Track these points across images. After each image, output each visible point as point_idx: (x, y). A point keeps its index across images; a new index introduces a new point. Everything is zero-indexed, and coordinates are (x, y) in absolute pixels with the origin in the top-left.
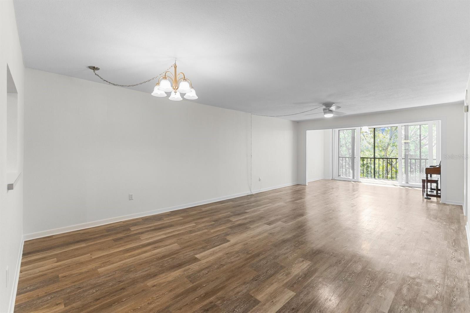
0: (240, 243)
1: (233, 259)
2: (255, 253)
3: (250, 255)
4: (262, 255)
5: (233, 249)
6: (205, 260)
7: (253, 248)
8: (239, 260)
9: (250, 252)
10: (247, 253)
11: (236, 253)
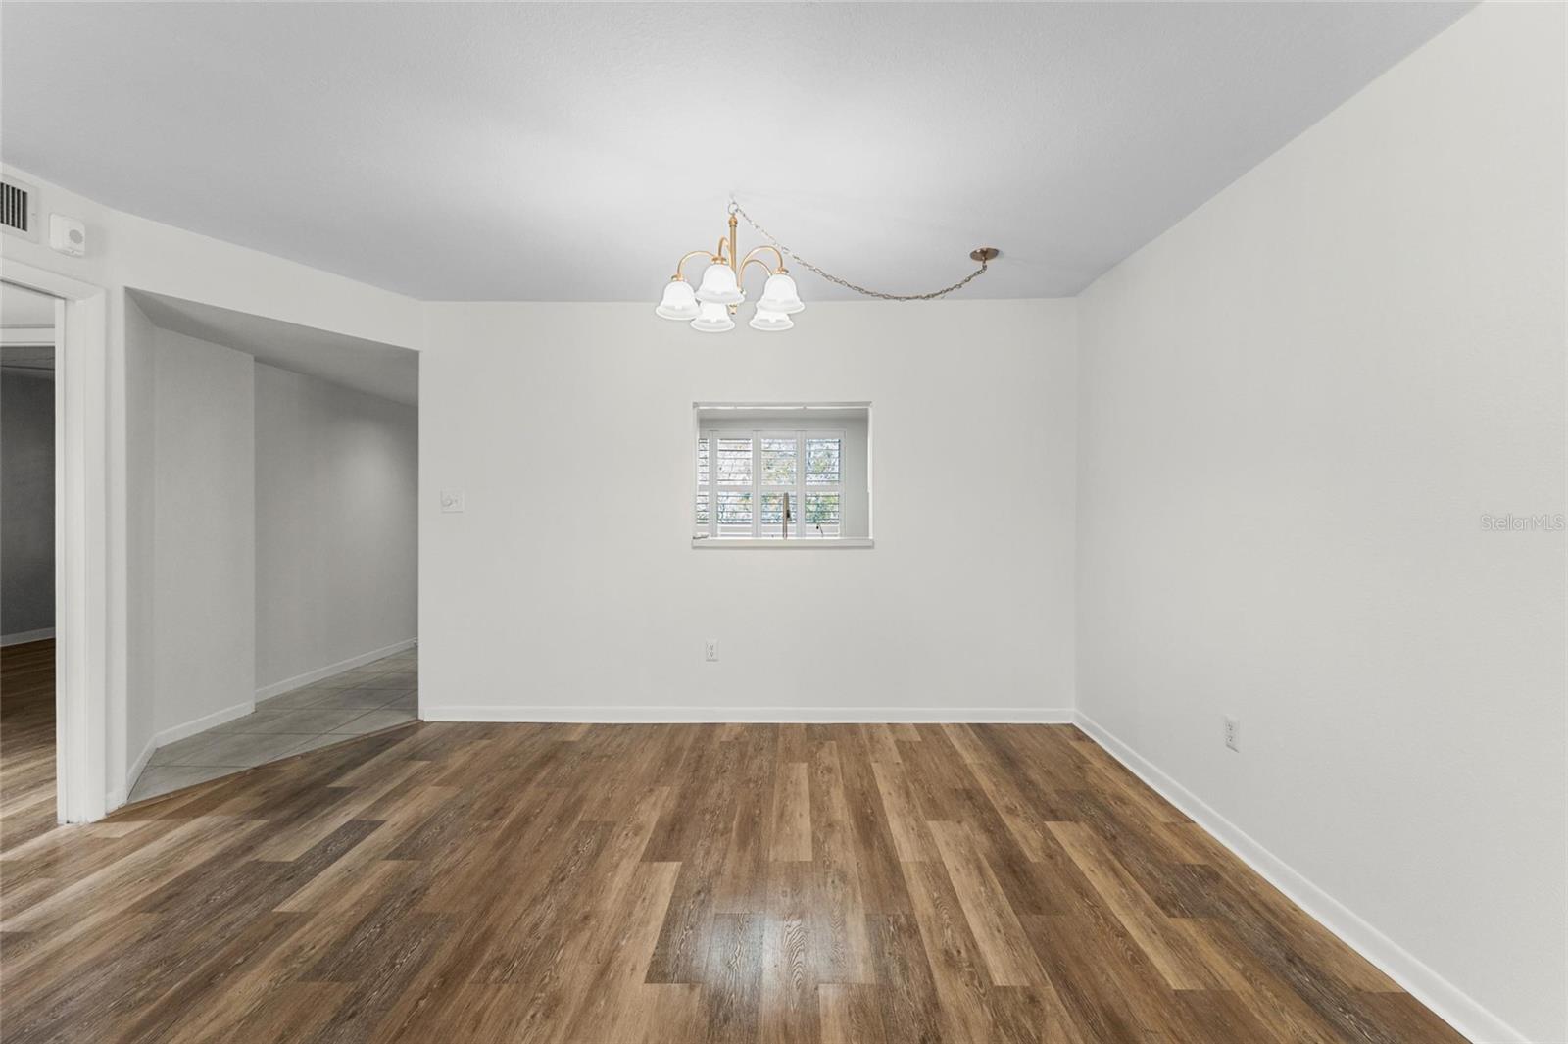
1: (547, 912)
2: (469, 981)
3: (487, 957)
4: (429, 988)
5: (586, 948)
6: (632, 868)
7: (495, 1002)
8: (517, 921)
9: (496, 973)
10: (510, 963)
11: (556, 940)
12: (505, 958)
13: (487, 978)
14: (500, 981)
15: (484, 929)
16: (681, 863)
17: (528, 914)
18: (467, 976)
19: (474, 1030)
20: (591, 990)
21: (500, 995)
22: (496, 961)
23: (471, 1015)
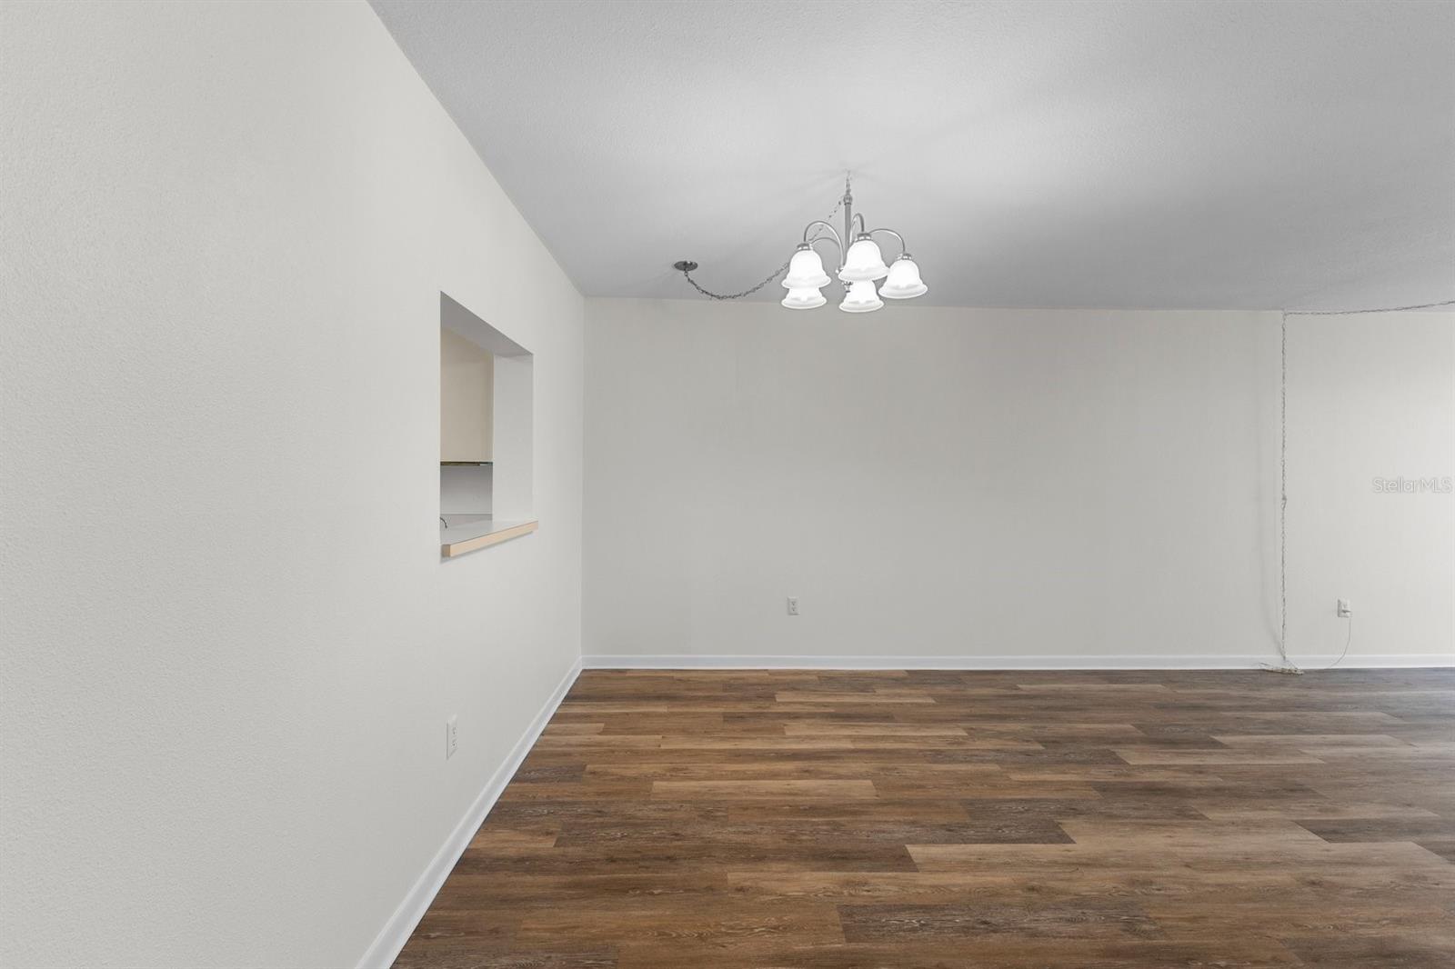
0: (1117, 865)
1: (1046, 921)
3: (1136, 941)
5: (1069, 880)
6: (933, 876)
7: (1170, 916)
8: (1073, 938)
9: (1146, 927)
10: (1127, 922)
11: (1076, 901)
12: (1126, 928)
13: (1156, 930)
14: (1150, 920)
15: (1107, 961)
16: (907, 846)
17: (1060, 933)
18: (1167, 946)
19: (1204, 917)
20: (1108, 867)
21: (1163, 916)
22: (1136, 933)
23: (1196, 925)
